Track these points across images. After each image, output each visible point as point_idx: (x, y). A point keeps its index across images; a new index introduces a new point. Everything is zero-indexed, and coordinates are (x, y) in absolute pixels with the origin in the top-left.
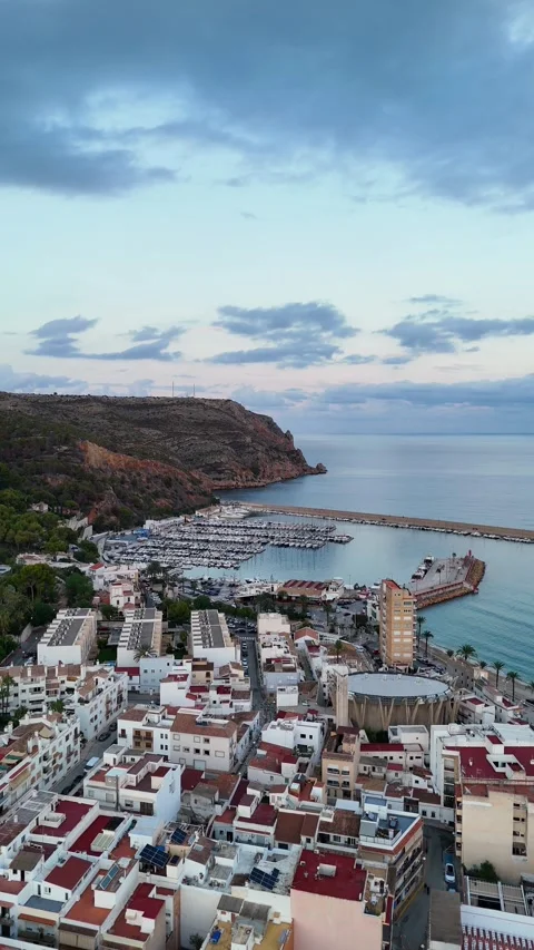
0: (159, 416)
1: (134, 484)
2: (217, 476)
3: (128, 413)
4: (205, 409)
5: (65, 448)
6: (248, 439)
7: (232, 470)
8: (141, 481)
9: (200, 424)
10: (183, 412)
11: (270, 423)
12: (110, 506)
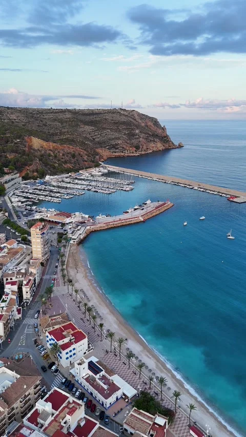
0: (97, 119)
1: (56, 157)
2: (115, 150)
3: (83, 118)
4: (120, 115)
5: (18, 140)
6: (137, 131)
7: (123, 148)
8: (59, 155)
9: (117, 123)
10: (109, 117)
11: (155, 122)
12: (35, 168)
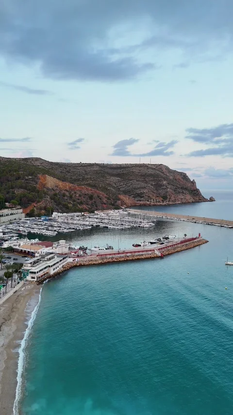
0: (124, 172)
1: (71, 197)
2: (139, 199)
3: (110, 171)
4: (148, 169)
5: (30, 177)
6: (165, 182)
7: (149, 197)
8: (76, 196)
9: (144, 176)
10: (136, 170)
12: (44, 206)
